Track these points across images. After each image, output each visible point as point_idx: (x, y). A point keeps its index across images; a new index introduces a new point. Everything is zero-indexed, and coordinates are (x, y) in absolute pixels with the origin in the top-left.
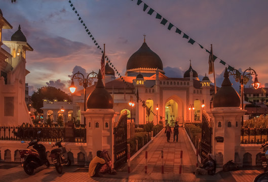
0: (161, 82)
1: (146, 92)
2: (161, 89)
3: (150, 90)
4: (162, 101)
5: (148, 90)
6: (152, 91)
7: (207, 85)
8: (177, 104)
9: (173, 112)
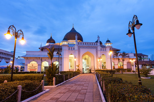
0: (79, 43)
1: (69, 49)
2: (79, 48)
3: (72, 48)
4: (80, 55)
5: (70, 48)
6: (73, 48)
7: (109, 45)
8: (90, 58)
9: (88, 63)
